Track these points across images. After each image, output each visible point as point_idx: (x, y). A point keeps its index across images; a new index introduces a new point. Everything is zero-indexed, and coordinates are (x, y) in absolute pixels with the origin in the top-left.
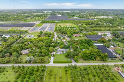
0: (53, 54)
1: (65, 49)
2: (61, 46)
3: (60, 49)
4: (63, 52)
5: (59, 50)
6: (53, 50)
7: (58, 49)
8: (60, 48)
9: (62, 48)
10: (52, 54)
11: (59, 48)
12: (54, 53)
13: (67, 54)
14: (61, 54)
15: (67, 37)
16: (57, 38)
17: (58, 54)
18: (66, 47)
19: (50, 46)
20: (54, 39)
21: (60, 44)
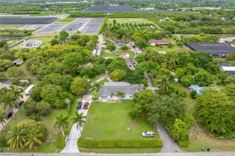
0: (84, 102)
1: (131, 82)
2: (116, 73)
4: (121, 94)
5: (109, 88)
7: (106, 84)
8: (113, 79)
9: (120, 80)
10: (80, 103)
11: (108, 78)
12: (88, 100)
13: (140, 106)
14: (114, 103)
15: (134, 47)
16: (106, 49)
17: (104, 103)
18: (131, 76)
19: (78, 71)
20: (97, 51)
21: (111, 67)
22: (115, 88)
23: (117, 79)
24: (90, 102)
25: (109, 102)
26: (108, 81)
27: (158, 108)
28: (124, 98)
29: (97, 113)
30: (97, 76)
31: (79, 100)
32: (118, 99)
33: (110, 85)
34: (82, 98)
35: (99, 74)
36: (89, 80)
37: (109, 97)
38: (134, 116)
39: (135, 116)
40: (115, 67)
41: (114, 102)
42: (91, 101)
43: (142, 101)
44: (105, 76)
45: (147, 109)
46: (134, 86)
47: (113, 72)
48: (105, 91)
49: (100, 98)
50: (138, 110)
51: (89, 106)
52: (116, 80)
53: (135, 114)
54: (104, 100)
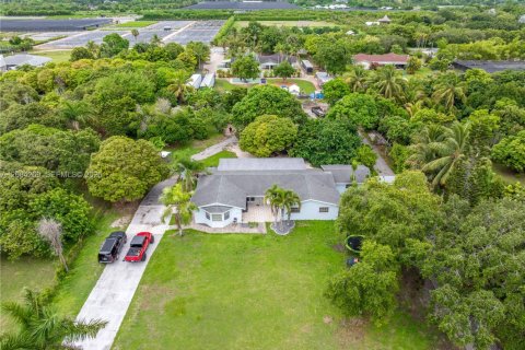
0: (133, 230)
1: (315, 157)
2: (261, 127)
3: (243, 163)
4: (284, 200)
5: (234, 178)
6: (140, 175)
7: (225, 165)
8: (251, 148)
9: (274, 154)
10: (120, 237)
11: (236, 150)
12: (152, 222)
13: (386, 252)
14: (256, 237)
15: (310, 71)
16: (229, 76)
17: (217, 236)
18: (315, 137)
19: (132, 125)
20: (203, 77)
21: (244, 108)
22: (259, 177)
23: (266, 149)
24: (158, 232)
25: (238, 230)
26: (233, 156)
27: (485, 263)
28: (295, 216)
29: (181, 279)
30: (197, 142)
31: (116, 224)
32: (272, 219)
33: (240, 168)
34: (133, 213)
35: (205, 138)
36: (165, 154)
37: (236, 213)
38: (355, 304)
39: (362, 303)
40: (259, 109)
41: (255, 231)
42: (165, 227)
43: (390, 227)
44: (224, 143)
45: (426, 268)
46: (329, 170)
47: (252, 124)
48: (221, 188)
49: (199, 217)
50: (378, 269)
51: (151, 250)
52: (261, 150)
53: (363, 291)
54: (218, 225)
